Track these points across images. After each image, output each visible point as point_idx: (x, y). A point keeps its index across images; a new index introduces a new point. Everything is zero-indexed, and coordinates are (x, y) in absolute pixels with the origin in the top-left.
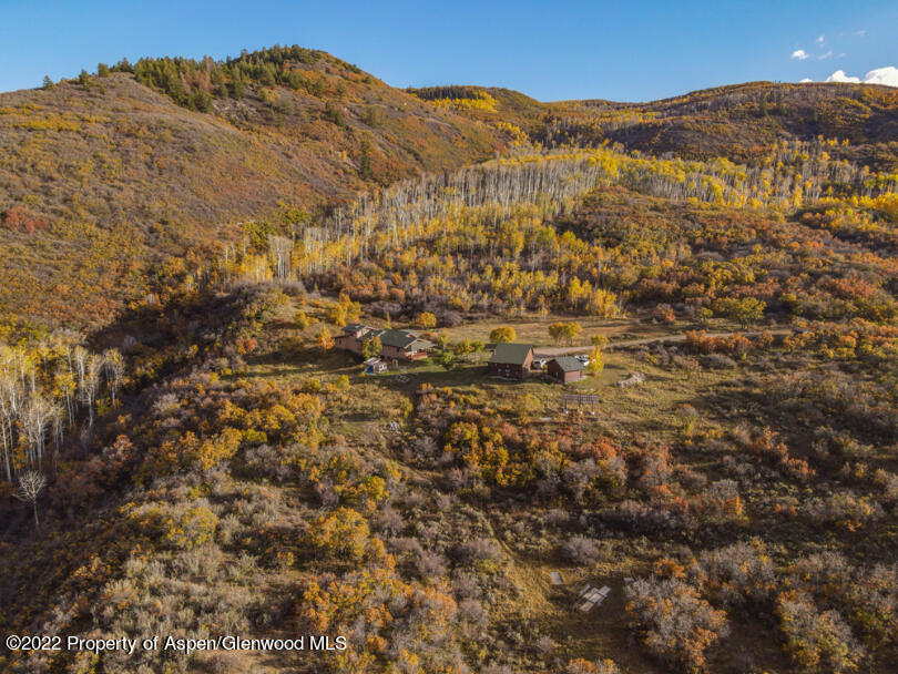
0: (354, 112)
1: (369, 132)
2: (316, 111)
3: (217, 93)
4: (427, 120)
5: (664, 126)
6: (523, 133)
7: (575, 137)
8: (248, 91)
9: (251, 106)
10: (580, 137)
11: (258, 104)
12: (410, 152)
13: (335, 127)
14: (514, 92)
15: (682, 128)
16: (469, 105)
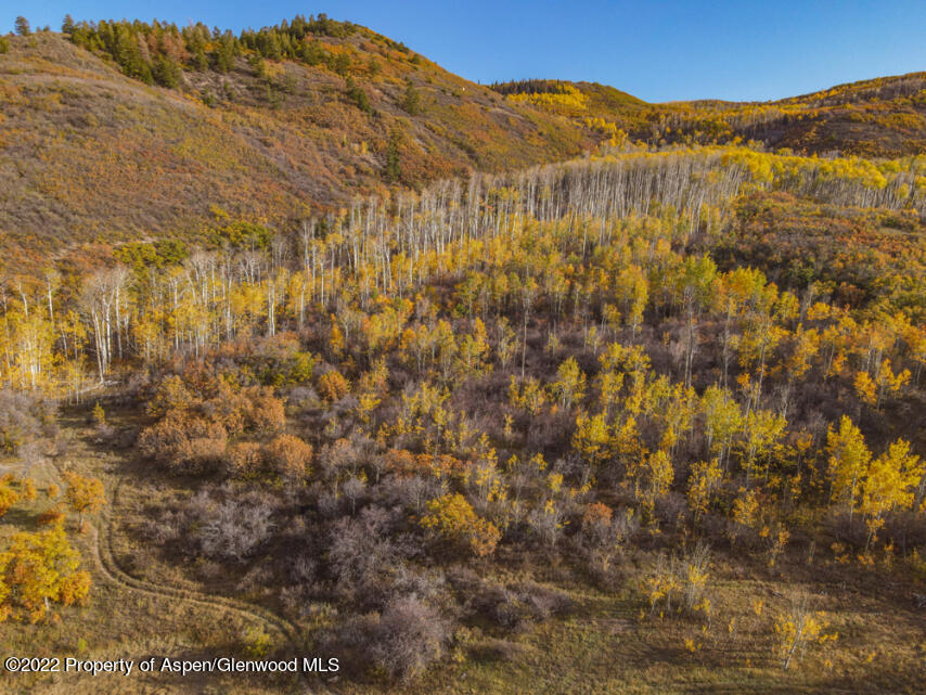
0: (388, 95)
1: (407, 120)
2: (332, 91)
3: (193, 64)
4: (493, 110)
5: (820, 117)
6: (621, 131)
7: (693, 135)
8: (242, 64)
9: (240, 82)
10: (698, 134)
11: (251, 80)
12: (461, 146)
13: (356, 112)
14: (608, 87)
15: (848, 119)
16: (551, 100)
